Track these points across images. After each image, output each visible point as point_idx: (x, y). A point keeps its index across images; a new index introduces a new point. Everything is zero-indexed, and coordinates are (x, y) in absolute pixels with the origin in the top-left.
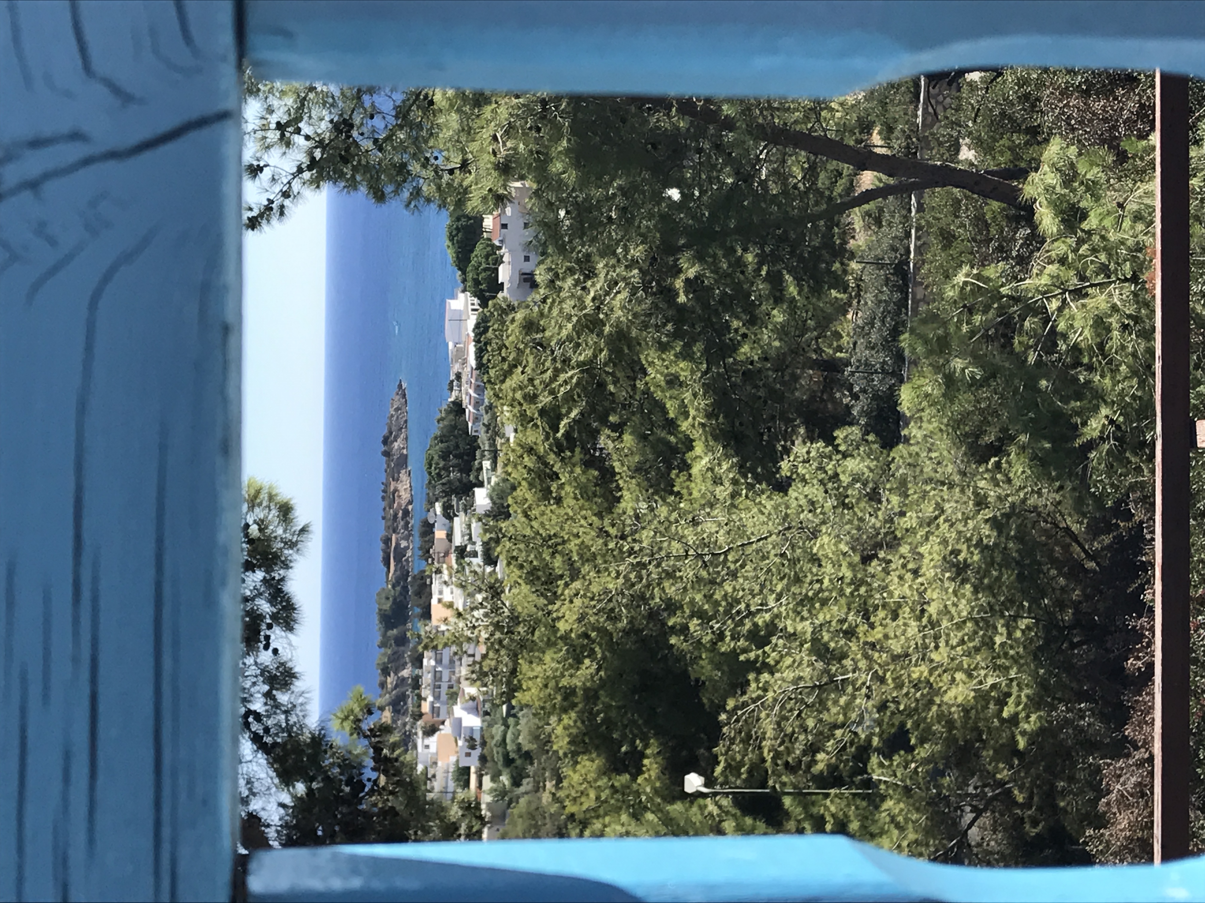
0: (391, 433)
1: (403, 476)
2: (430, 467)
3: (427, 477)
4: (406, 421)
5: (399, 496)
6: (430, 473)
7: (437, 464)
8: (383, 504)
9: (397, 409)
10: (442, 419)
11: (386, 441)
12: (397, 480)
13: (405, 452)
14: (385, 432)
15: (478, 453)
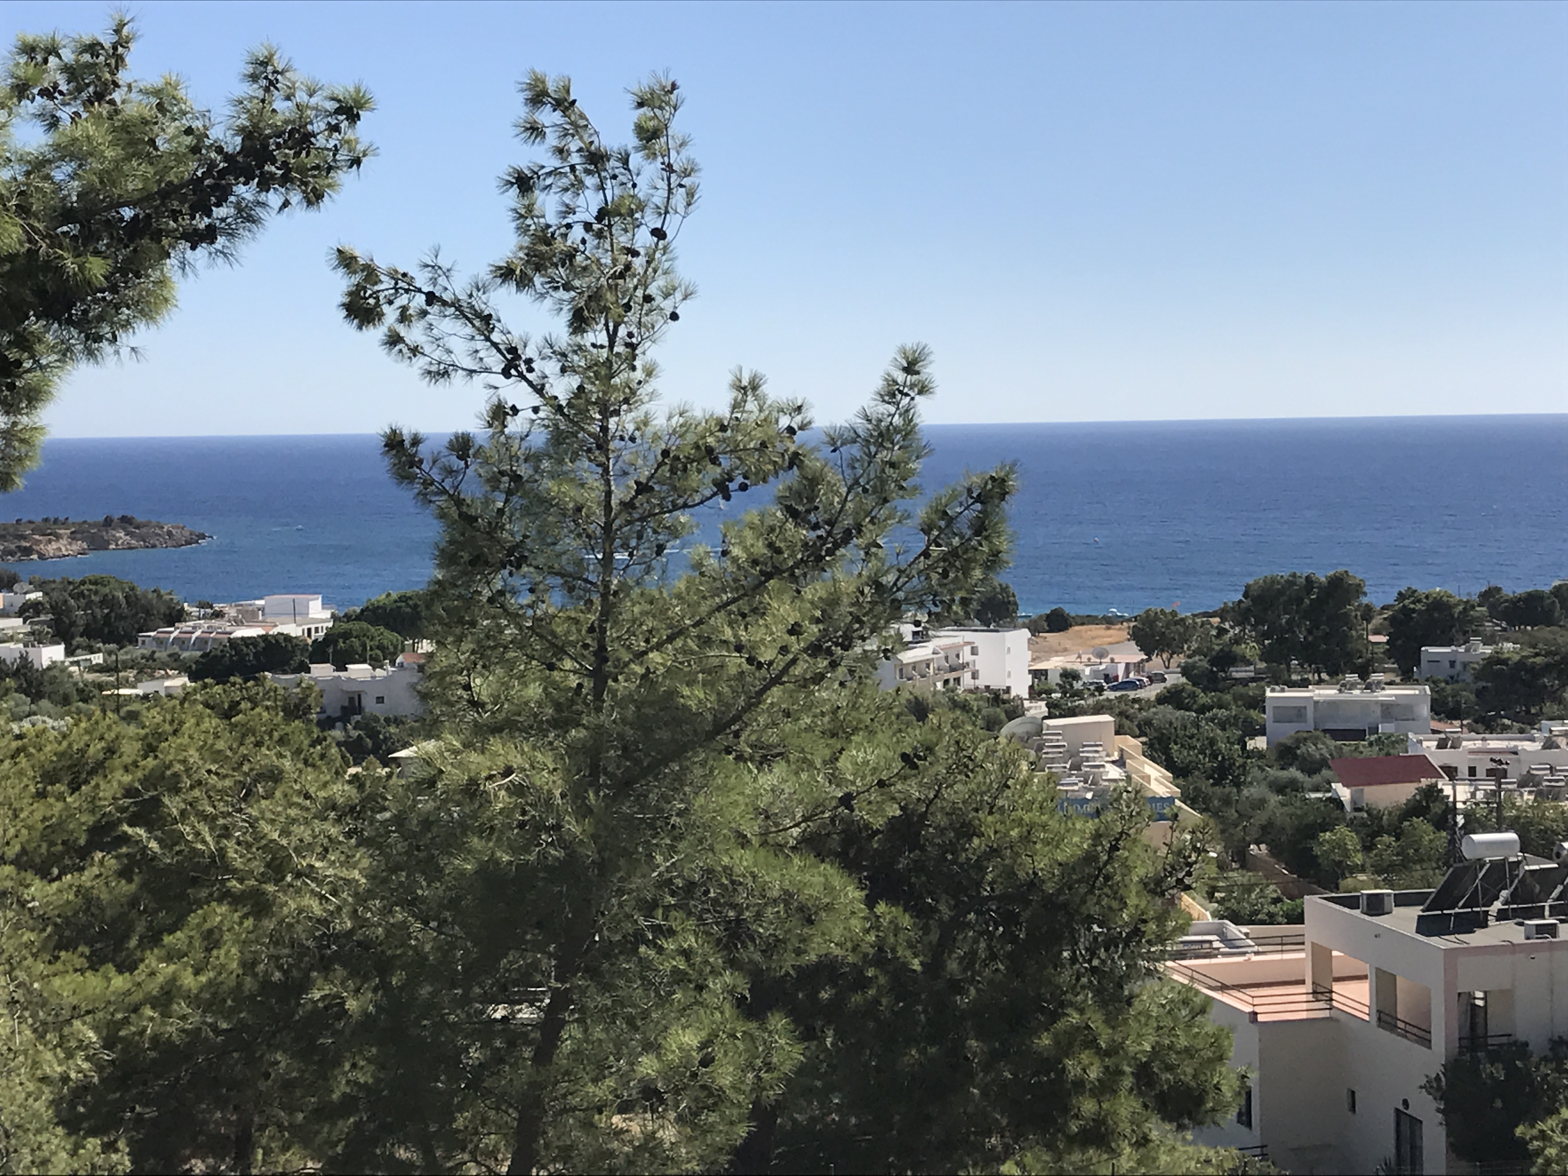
0: (137, 527)
1: (77, 546)
2: (91, 583)
3: (78, 580)
4: (154, 546)
5: (50, 541)
6: (83, 583)
7: (96, 593)
8: (38, 519)
9: (169, 533)
10: (160, 596)
11: (126, 521)
12: (73, 537)
13: (113, 546)
14: (140, 519)
15: (113, 646)
